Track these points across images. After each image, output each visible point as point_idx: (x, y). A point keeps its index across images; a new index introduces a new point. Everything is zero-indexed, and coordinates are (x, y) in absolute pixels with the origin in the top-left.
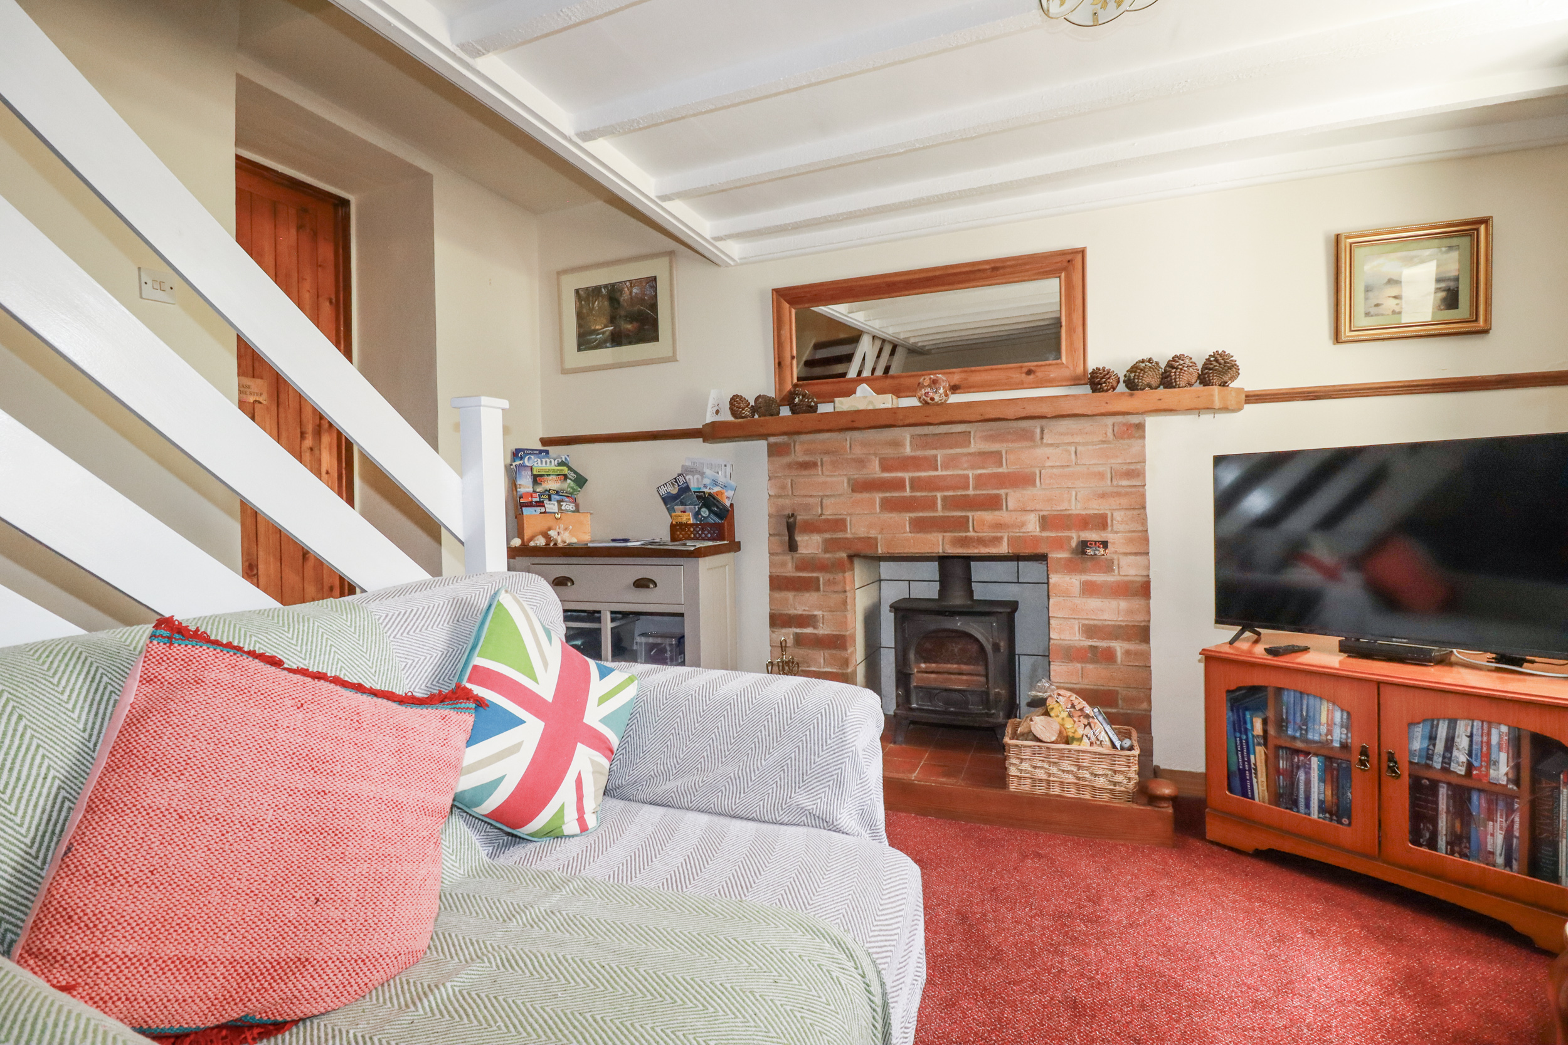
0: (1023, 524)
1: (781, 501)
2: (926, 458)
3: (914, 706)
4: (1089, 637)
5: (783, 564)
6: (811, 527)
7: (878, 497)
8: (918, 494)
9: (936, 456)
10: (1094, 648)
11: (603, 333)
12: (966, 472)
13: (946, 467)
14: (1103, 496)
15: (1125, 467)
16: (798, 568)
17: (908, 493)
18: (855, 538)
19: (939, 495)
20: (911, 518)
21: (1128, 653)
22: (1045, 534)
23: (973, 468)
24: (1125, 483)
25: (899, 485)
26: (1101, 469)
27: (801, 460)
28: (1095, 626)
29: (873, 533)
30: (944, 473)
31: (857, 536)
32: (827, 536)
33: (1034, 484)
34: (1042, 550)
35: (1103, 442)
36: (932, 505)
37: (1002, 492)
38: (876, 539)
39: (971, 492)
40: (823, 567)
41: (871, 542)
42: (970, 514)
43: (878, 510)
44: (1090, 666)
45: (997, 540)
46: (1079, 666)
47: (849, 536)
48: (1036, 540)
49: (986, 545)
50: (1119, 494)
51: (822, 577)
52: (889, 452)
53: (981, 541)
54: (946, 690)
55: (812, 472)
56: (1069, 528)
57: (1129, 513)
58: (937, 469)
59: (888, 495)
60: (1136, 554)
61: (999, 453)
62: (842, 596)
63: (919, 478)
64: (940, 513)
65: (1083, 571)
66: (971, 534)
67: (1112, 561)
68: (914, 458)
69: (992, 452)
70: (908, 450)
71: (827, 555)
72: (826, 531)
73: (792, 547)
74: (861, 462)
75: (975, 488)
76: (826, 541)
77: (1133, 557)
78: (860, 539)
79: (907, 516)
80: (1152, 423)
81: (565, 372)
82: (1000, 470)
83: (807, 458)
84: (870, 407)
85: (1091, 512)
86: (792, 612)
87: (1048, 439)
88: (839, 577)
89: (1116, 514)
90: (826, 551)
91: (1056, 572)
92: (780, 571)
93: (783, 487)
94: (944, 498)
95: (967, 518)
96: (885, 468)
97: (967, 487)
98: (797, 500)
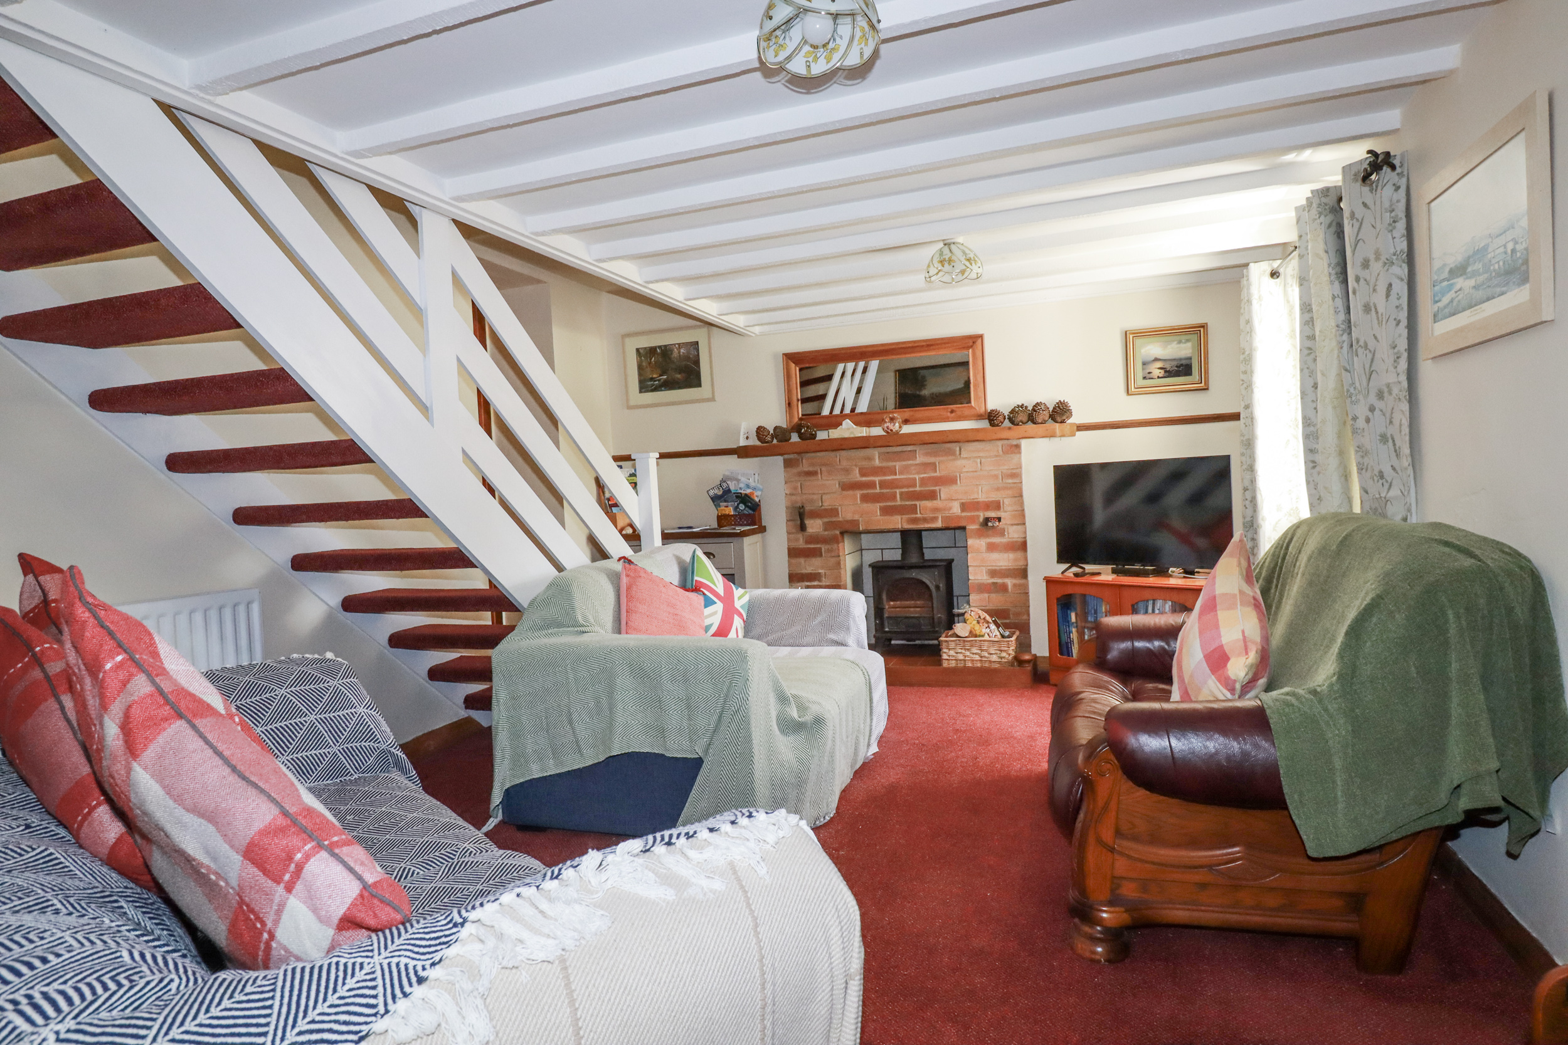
0: (950, 509)
1: (794, 498)
2: (888, 468)
3: (887, 629)
4: (992, 577)
5: (797, 540)
6: (815, 515)
7: (858, 493)
8: (885, 491)
9: (895, 466)
10: (994, 583)
11: (659, 380)
12: (914, 476)
13: (901, 473)
14: (998, 489)
15: (1010, 471)
16: (807, 542)
17: (878, 490)
18: (844, 521)
19: (898, 491)
20: (880, 507)
21: (1015, 585)
22: (964, 514)
23: (918, 473)
24: (1010, 481)
25: (871, 485)
26: (996, 473)
27: (806, 469)
28: (995, 570)
29: (856, 517)
30: (902, 477)
31: (845, 519)
32: (826, 520)
33: (956, 483)
34: (962, 524)
35: (997, 456)
36: (894, 498)
37: (937, 488)
38: (858, 521)
39: (918, 489)
40: (825, 541)
41: (855, 523)
42: (918, 503)
43: (859, 502)
44: (993, 595)
45: (935, 519)
46: (986, 595)
47: (841, 519)
48: (959, 517)
49: (928, 523)
50: (1005, 488)
51: (824, 548)
52: (865, 464)
53: (925, 520)
54: (906, 618)
55: (813, 478)
56: (978, 510)
57: (1014, 499)
58: (896, 474)
59: (865, 492)
60: (1018, 524)
61: (934, 464)
62: (837, 559)
63: (884, 480)
64: (899, 502)
65: (988, 536)
66: (919, 515)
67: (1004, 530)
68: (881, 468)
69: (930, 463)
70: (877, 462)
71: (826, 533)
72: (825, 517)
73: (803, 528)
74: (847, 471)
75: (920, 486)
76: (825, 524)
77: (1015, 527)
78: (847, 521)
79: (878, 505)
80: (1024, 443)
81: (629, 407)
82: (935, 474)
83: (811, 469)
84: (852, 436)
85: (990, 499)
86: (804, 571)
87: (964, 454)
88: (835, 546)
89: (1005, 500)
90: (825, 530)
91: (971, 537)
92: (794, 545)
93: (795, 488)
94: (901, 494)
95: (916, 505)
96: (863, 475)
97: (915, 486)
98: (805, 497)
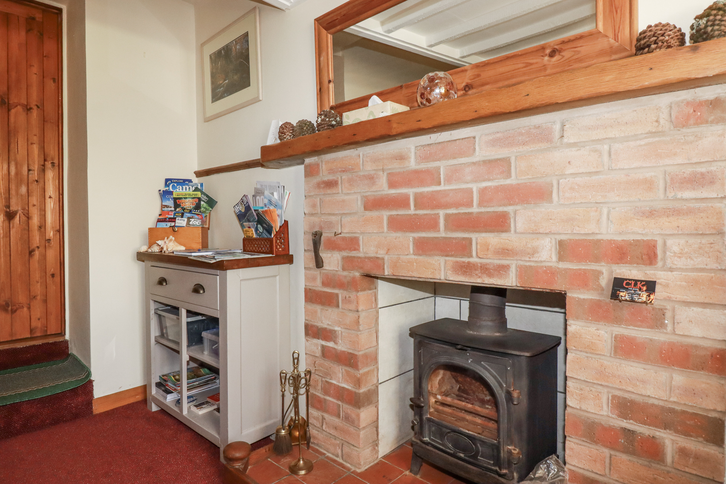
0: (535, 251)
1: (313, 219)
2: (427, 172)
3: (426, 439)
4: (623, 415)
5: (314, 279)
6: (333, 246)
7: (385, 214)
8: (422, 212)
9: (439, 168)
10: (628, 433)
11: (223, 86)
12: (469, 186)
13: (449, 180)
14: (651, 214)
15: (689, 170)
16: (324, 284)
17: (412, 211)
18: (365, 258)
19: (442, 213)
20: (414, 238)
21: (683, 452)
22: (563, 265)
23: (475, 180)
24: (688, 194)
25: (403, 202)
26: (649, 175)
27: (326, 179)
28: (632, 402)
29: (381, 253)
30: (447, 188)
31: (367, 255)
32: (345, 254)
33: (550, 201)
34: (558, 286)
35: (652, 134)
36: (433, 225)
37: (510, 209)
38: (383, 259)
39: (475, 209)
40: (341, 285)
41: (377, 261)
42: (474, 236)
43: (385, 229)
44: (624, 457)
45: (503, 269)
46: (606, 452)
47: (361, 255)
48: (552, 272)
49: (490, 275)
50: (677, 212)
51: (341, 293)
52: (396, 166)
53: (485, 269)
54: (454, 431)
55: (334, 191)
56: (597, 260)
57: (695, 242)
58: (439, 184)
59: (394, 213)
60: (704, 305)
61: (506, 161)
62: (355, 315)
63: (421, 193)
64: (442, 233)
65: (617, 321)
66: (474, 260)
67: (662, 312)
68: (416, 172)
69: (497, 160)
70: (412, 164)
71: (345, 273)
72: (344, 249)
73: (319, 263)
74: (371, 179)
75: (480, 205)
76: (344, 258)
77: (698, 309)
78: (369, 258)
79: (412, 236)
82: (508, 182)
83: (331, 177)
85: (631, 238)
86: (320, 324)
87: (570, 137)
88: (353, 295)
89: (669, 242)
90: (344, 269)
91: (577, 318)
92: (311, 285)
93: (314, 206)
94: (447, 217)
95: (470, 240)
96: (392, 185)
97: (470, 204)
98: (324, 218)
